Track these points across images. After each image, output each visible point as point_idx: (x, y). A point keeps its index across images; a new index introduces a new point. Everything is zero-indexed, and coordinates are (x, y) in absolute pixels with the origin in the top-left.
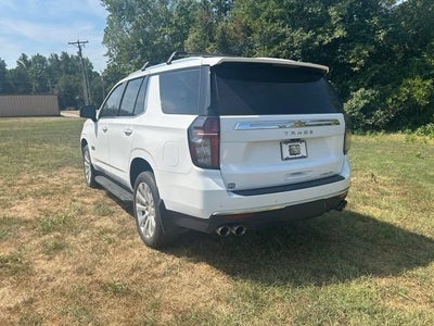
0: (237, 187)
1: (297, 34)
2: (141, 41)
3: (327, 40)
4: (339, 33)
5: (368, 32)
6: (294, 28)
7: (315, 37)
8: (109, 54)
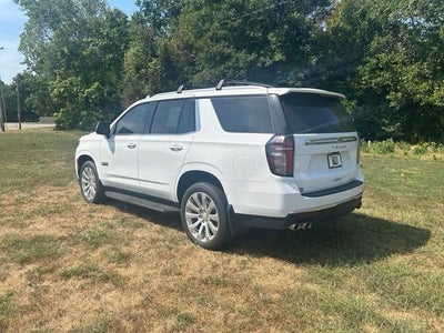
0: (305, 191)
1: (242, 55)
2: (65, 49)
3: (269, 62)
4: (278, 57)
5: (302, 56)
6: (238, 49)
7: (257, 58)
8: (27, 62)
